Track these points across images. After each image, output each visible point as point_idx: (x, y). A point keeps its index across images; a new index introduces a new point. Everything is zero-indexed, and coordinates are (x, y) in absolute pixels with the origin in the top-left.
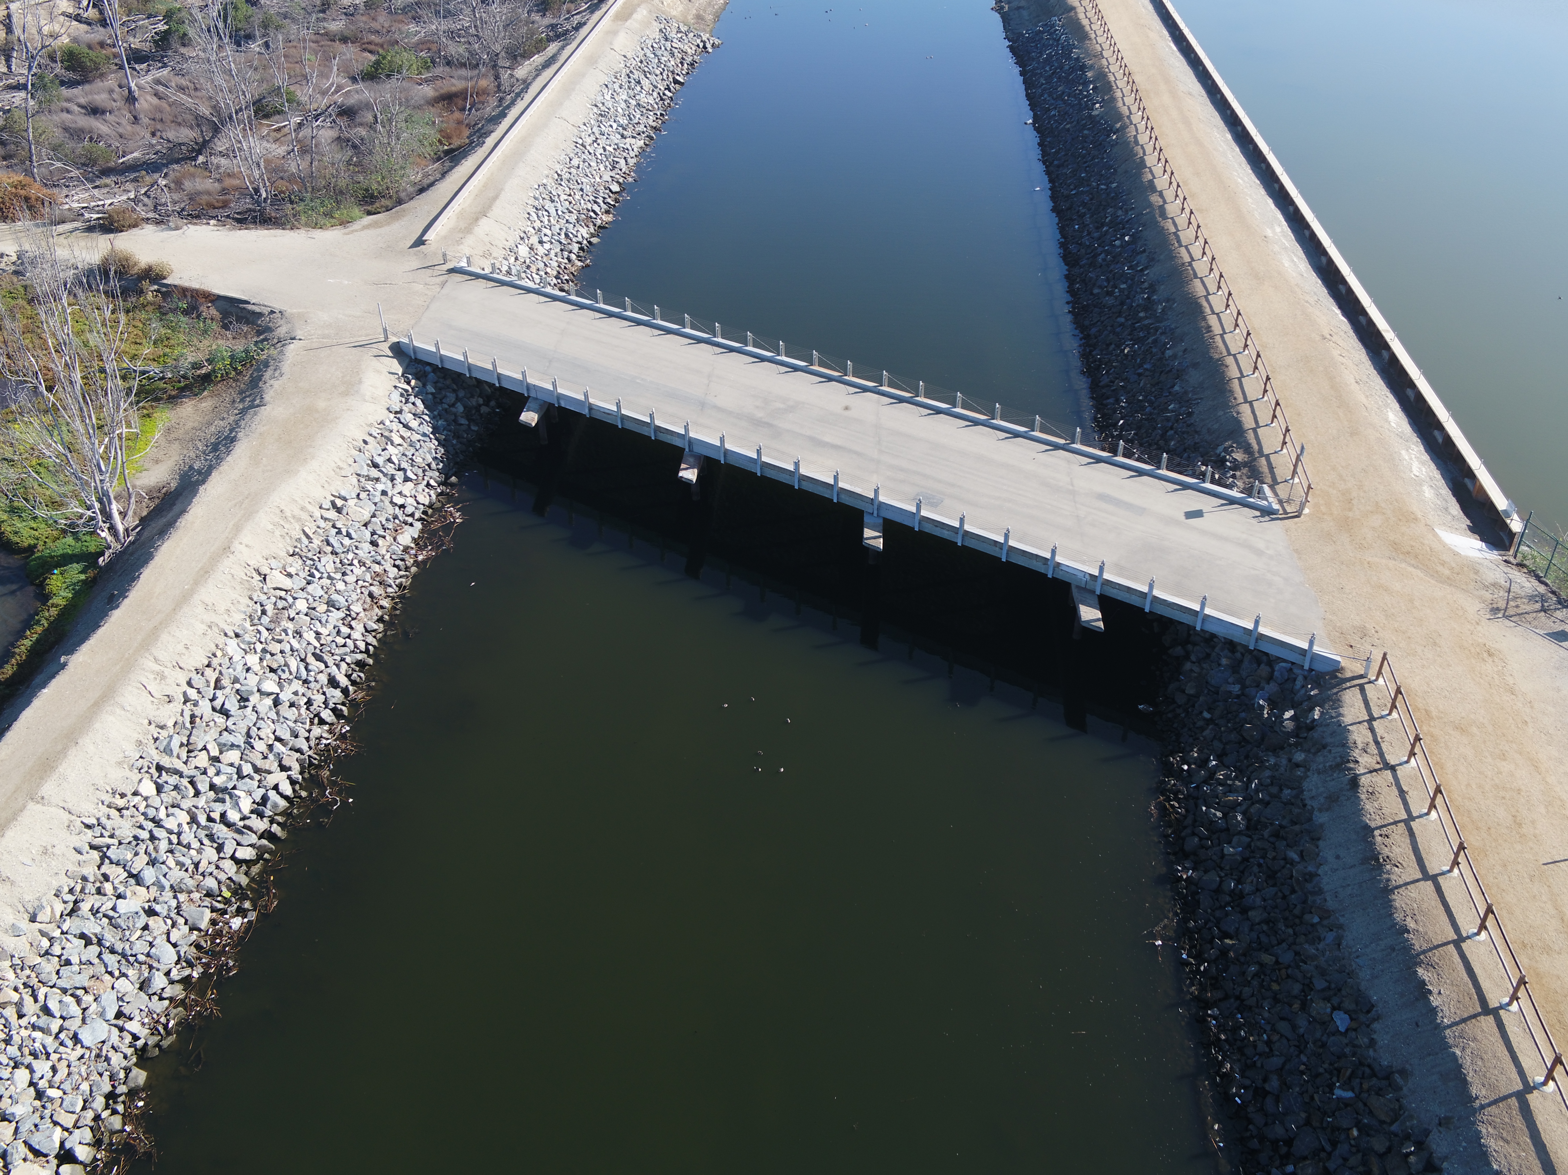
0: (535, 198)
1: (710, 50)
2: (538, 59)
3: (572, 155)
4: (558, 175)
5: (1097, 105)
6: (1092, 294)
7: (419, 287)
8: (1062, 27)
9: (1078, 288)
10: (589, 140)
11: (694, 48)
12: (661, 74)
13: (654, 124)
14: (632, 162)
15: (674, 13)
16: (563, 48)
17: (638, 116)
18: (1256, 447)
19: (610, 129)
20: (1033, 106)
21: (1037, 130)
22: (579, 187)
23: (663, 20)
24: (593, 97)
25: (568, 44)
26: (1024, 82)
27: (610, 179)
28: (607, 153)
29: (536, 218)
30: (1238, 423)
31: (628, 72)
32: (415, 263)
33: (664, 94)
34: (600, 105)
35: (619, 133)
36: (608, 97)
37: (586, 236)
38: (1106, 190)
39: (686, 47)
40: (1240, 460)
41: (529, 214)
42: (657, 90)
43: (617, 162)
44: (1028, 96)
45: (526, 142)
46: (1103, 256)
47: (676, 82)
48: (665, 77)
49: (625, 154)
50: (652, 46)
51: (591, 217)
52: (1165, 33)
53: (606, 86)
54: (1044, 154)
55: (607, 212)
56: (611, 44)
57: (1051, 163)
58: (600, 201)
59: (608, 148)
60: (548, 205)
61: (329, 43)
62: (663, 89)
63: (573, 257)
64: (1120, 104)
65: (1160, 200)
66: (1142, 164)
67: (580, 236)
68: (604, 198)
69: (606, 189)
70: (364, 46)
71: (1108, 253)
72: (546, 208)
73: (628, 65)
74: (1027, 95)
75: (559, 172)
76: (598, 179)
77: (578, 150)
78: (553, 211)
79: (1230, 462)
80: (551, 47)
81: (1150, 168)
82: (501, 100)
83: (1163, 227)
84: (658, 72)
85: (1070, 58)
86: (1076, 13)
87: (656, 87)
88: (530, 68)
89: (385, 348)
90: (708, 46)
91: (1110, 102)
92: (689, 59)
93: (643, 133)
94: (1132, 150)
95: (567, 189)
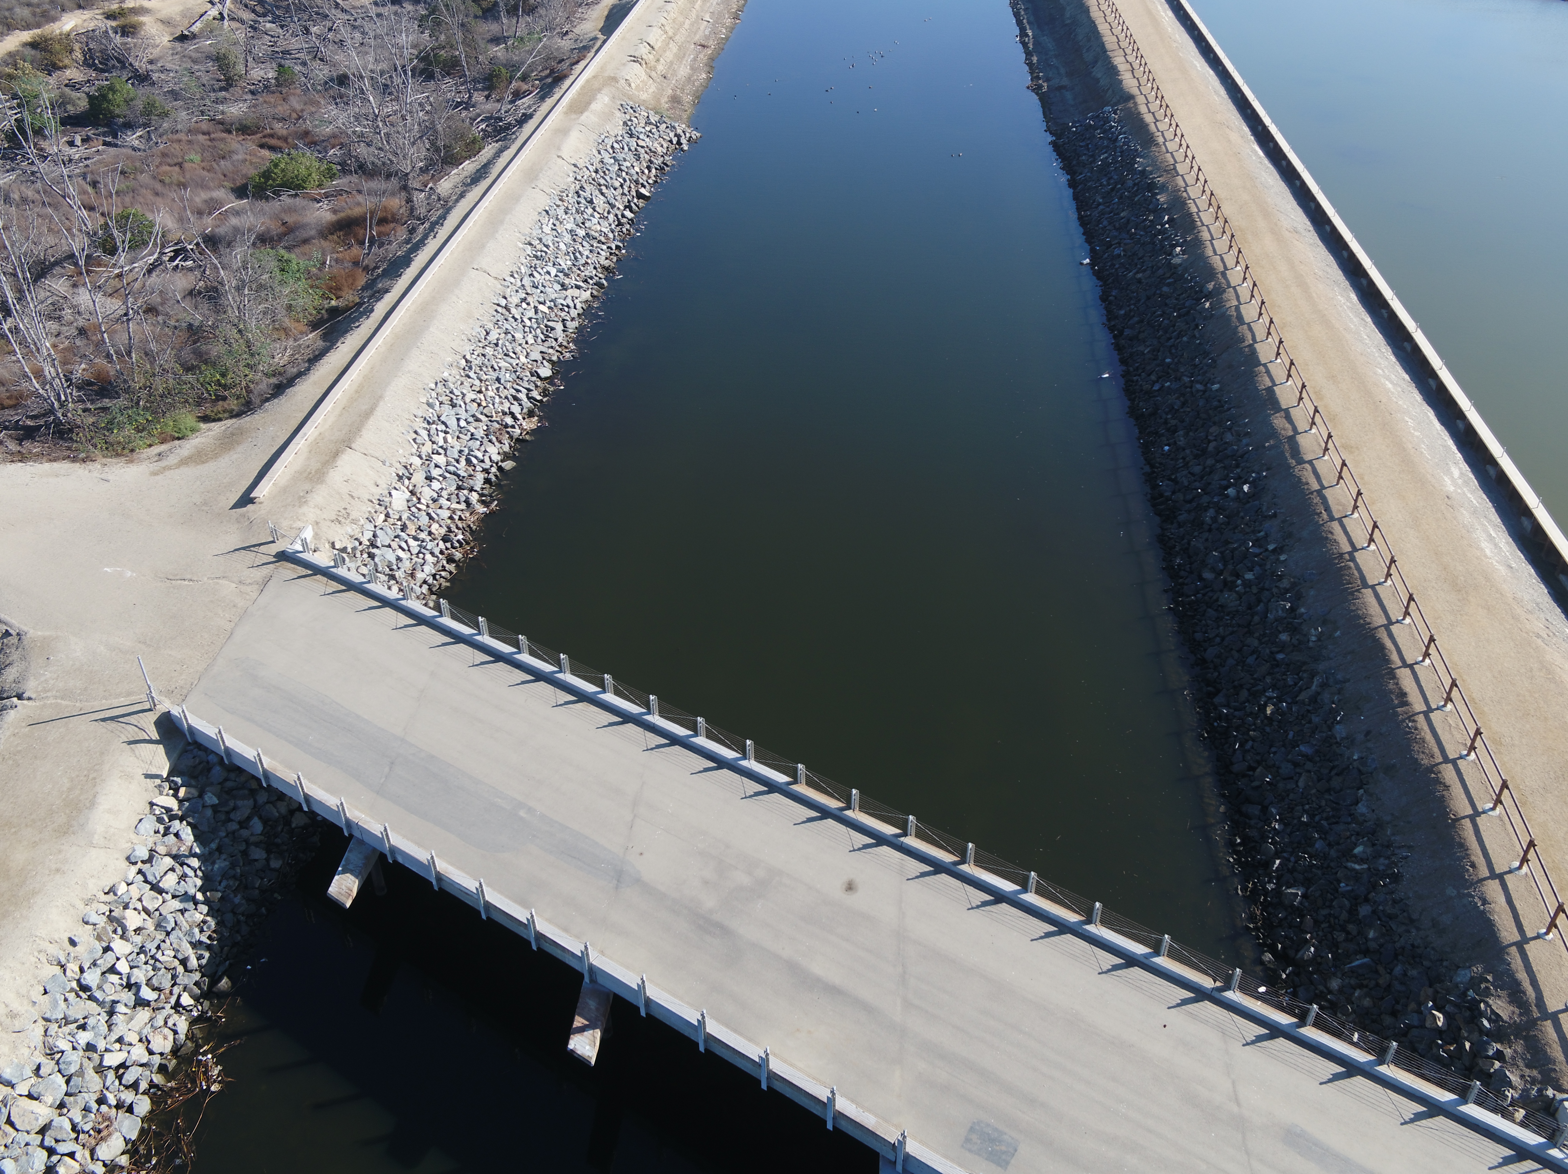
0: (430, 405)
1: (686, 148)
2: (468, 167)
3: (490, 326)
4: (467, 361)
5: (1178, 249)
6: (1201, 579)
7: (228, 588)
8: (1118, 122)
9: (1179, 565)
10: (515, 300)
11: (665, 145)
12: (622, 186)
13: (607, 263)
14: (572, 325)
15: (644, 96)
16: (501, 151)
17: (587, 253)
18: (1531, 993)
19: (547, 277)
20: (1090, 236)
21: (1098, 275)
22: (494, 375)
23: (629, 108)
24: (528, 230)
25: (507, 148)
26: (1076, 197)
27: (539, 357)
28: (540, 315)
29: (427, 438)
30: (1488, 927)
31: (578, 187)
32: (235, 540)
33: (623, 216)
34: (536, 242)
35: (558, 282)
36: (547, 229)
37: (496, 458)
38: (1204, 392)
39: (656, 145)
40: (1505, 1017)
41: (416, 432)
42: (615, 211)
43: (553, 329)
44: (1083, 221)
45: (427, 312)
46: (1211, 512)
47: (640, 196)
48: (626, 191)
49: (563, 314)
50: (612, 147)
51: (506, 426)
52: (1246, 129)
53: (547, 212)
54: (1110, 315)
55: (531, 414)
56: (559, 149)
57: (1121, 333)
58: (522, 396)
59: (541, 307)
60: (447, 411)
61: (224, 135)
62: (622, 208)
63: (474, 497)
64: (1209, 252)
65: (1288, 426)
66: (1252, 358)
67: (487, 460)
68: (529, 390)
69: (532, 375)
70: (264, 140)
71: (1219, 509)
72: (442, 419)
73: (579, 177)
74: (1080, 218)
75: (468, 357)
76: (523, 359)
77: (499, 317)
78: (452, 423)
79: (1489, 1020)
80: (486, 150)
81: (1265, 365)
82: (412, 231)
83: (1299, 479)
84: (617, 184)
85: (1133, 171)
86: (1136, 104)
87: (613, 206)
88: (458, 179)
89: (148, 723)
90: (683, 141)
91: (1195, 246)
92: (658, 161)
93: (591, 278)
94: (1235, 331)
95: (477, 382)
